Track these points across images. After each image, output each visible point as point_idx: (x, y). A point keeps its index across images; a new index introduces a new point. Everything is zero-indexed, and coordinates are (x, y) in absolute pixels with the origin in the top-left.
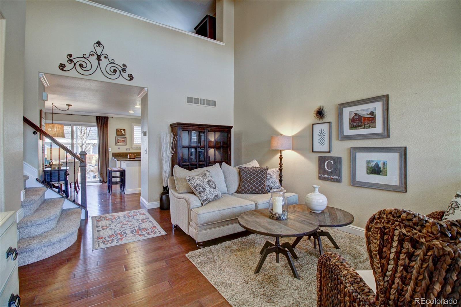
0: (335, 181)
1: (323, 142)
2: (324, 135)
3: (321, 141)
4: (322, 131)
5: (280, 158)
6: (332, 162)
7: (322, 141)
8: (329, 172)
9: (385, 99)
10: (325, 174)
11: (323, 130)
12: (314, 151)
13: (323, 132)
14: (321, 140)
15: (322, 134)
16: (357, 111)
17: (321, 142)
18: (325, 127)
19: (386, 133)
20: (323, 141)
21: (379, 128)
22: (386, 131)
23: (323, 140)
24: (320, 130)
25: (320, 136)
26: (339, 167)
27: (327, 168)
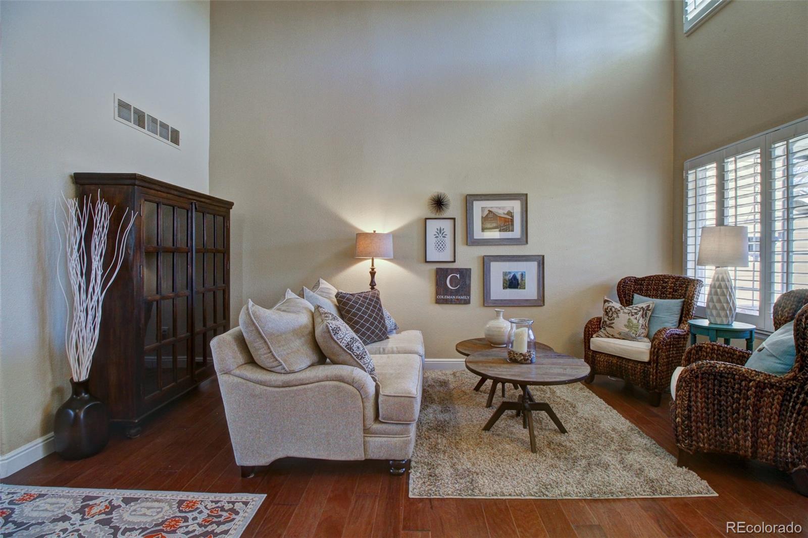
0: (463, 302)
1: (442, 248)
2: (444, 237)
3: (439, 245)
4: (440, 231)
5: (370, 273)
6: (458, 276)
7: (441, 245)
8: (454, 291)
9: (524, 198)
10: (446, 295)
11: (443, 229)
12: (428, 260)
13: (442, 232)
14: (439, 243)
15: (440, 235)
16: (492, 207)
17: (439, 247)
18: (447, 226)
19: (524, 240)
20: (442, 245)
21: (517, 233)
22: (525, 236)
23: (442, 243)
24: (437, 229)
25: (437, 237)
26: (467, 283)
27: (451, 285)
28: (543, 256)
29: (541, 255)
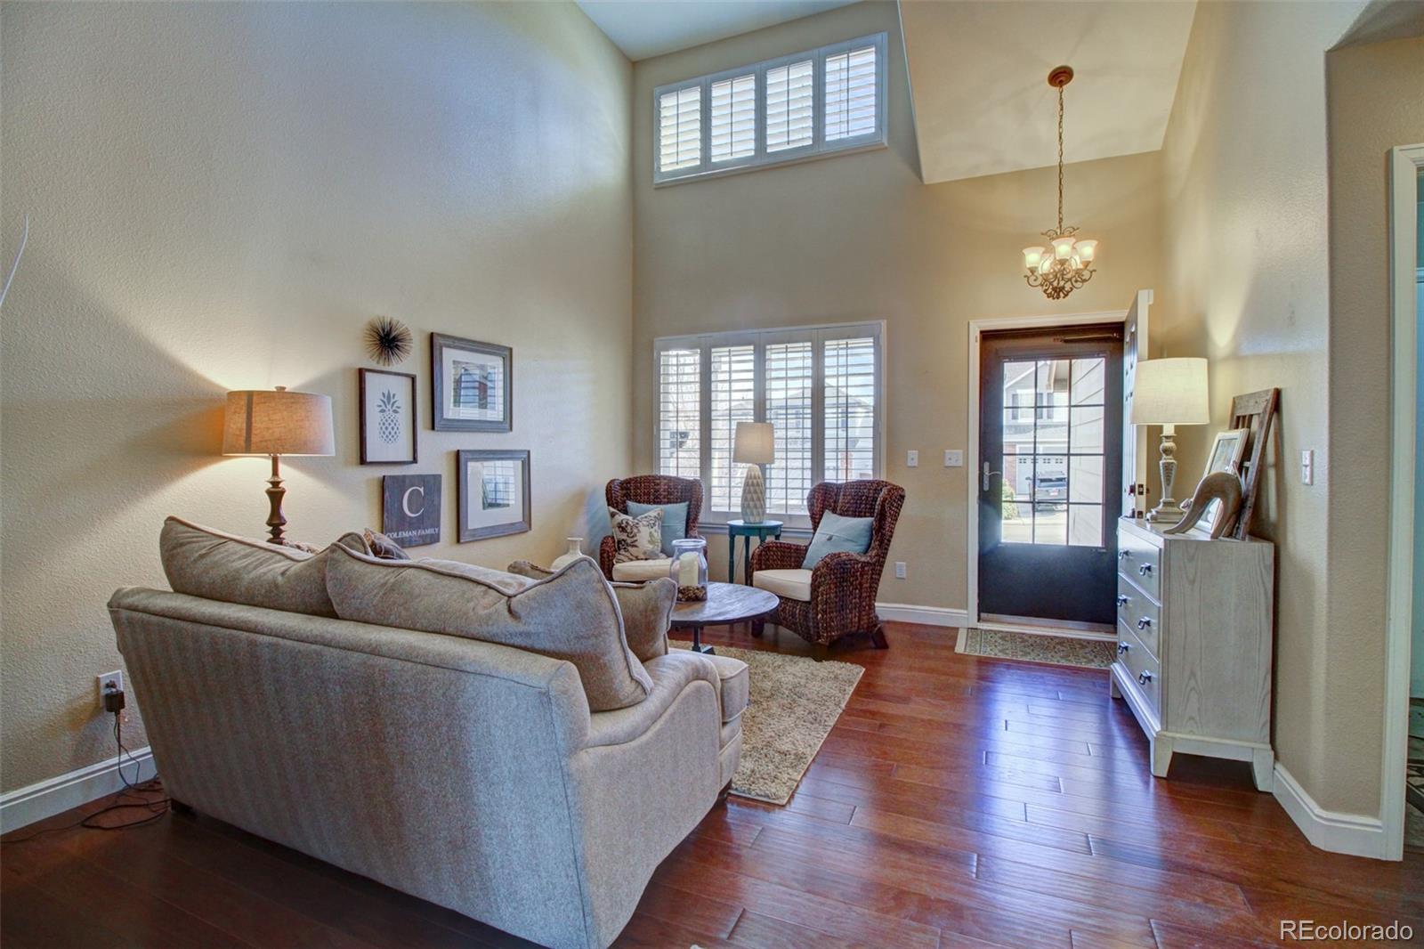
0: (428, 540)
1: (393, 433)
2: (395, 412)
3: (387, 428)
4: (388, 398)
5: (269, 493)
6: (422, 490)
7: (390, 429)
8: (414, 521)
9: (507, 353)
10: (402, 530)
11: (394, 395)
12: (369, 459)
13: (392, 401)
14: (387, 424)
15: (389, 407)
16: (467, 363)
17: (387, 433)
18: (400, 389)
19: (507, 424)
20: (393, 428)
21: (495, 413)
22: (508, 420)
23: (393, 425)
24: (384, 394)
25: (383, 411)
26: (436, 503)
27: (409, 510)
28: (529, 452)
29: (524, 451)
